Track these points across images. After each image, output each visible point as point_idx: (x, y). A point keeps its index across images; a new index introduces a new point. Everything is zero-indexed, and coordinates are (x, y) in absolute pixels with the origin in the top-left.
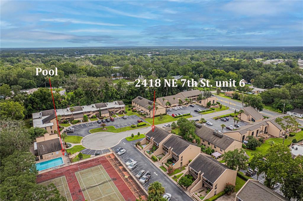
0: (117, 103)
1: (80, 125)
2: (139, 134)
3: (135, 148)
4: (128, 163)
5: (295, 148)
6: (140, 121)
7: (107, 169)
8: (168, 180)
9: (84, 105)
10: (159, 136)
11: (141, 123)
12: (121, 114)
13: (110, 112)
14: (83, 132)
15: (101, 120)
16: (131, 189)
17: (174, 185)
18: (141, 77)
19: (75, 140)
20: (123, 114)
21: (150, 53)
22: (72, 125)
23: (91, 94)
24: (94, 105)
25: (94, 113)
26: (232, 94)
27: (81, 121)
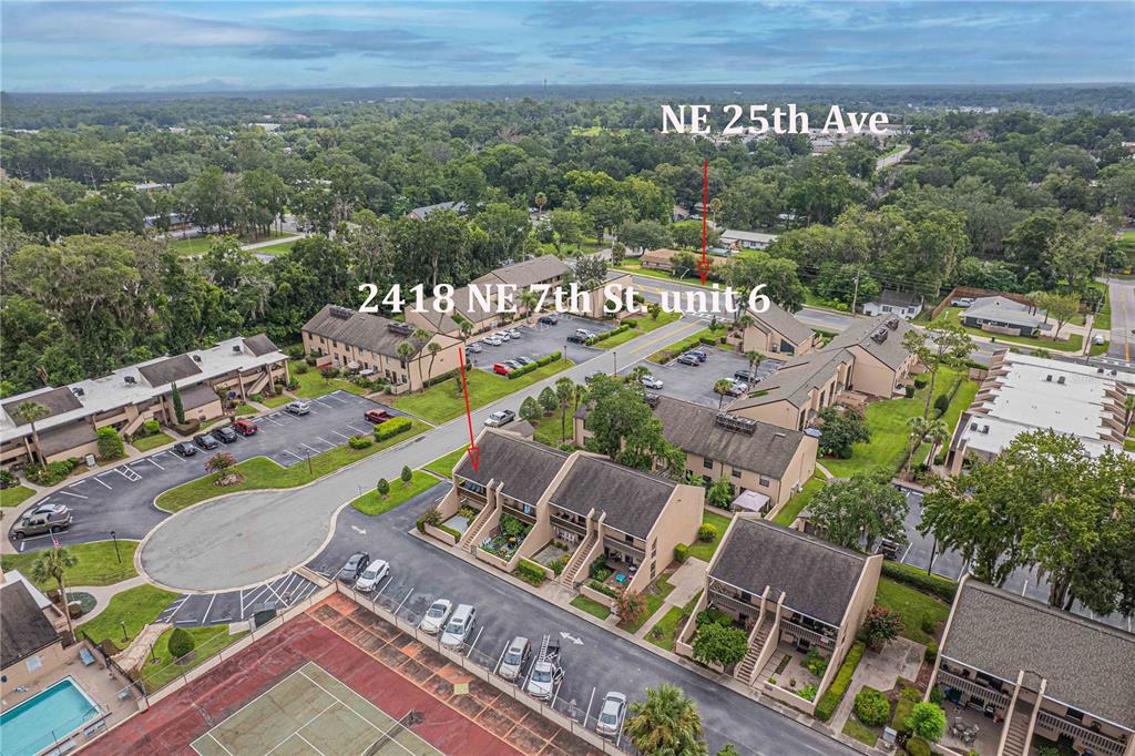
0: (242, 349)
1: (90, 481)
2: (407, 475)
3: (422, 544)
4: (431, 622)
5: (981, 428)
6: (381, 415)
7: (350, 677)
8: (634, 652)
9: (73, 377)
10: (524, 471)
11: (389, 421)
12: (272, 396)
13: (221, 394)
14: (121, 513)
15: (191, 438)
16: (513, 741)
17: (669, 669)
18: (283, 221)
19: (98, 565)
20: (284, 392)
21: (268, 117)
22: (43, 492)
23: (98, 320)
24: (133, 371)
25: (147, 409)
26: (671, 259)
27: (90, 460)
